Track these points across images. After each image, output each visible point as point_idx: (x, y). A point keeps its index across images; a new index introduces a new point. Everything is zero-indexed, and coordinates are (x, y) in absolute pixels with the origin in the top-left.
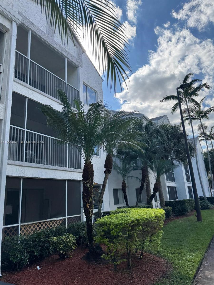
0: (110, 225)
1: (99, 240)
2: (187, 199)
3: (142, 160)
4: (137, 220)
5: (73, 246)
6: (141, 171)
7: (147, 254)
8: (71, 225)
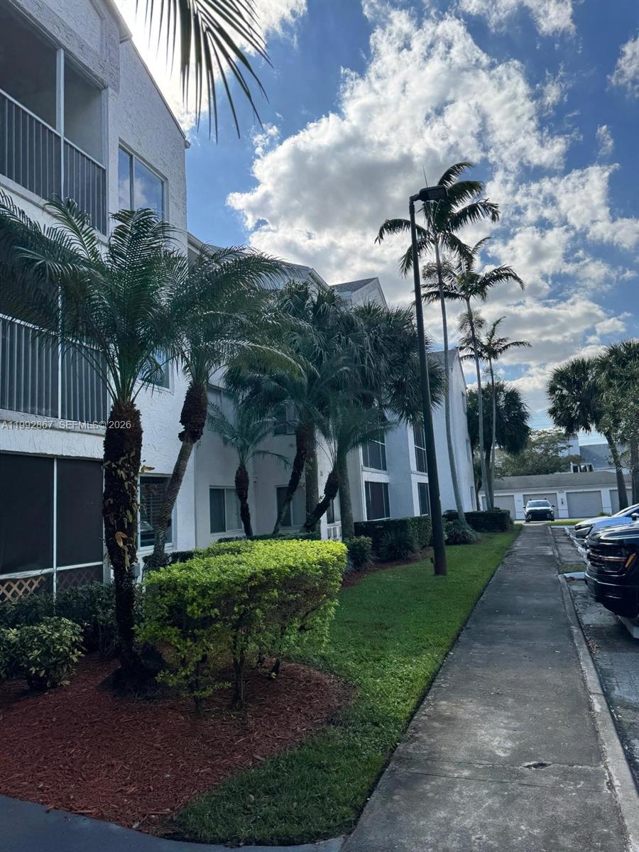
0: (185, 588)
1: (150, 633)
2: (416, 516)
3: (298, 407)
4: (267, 572)
5: (74, 653)
6: (294, 437)
7: (293, 664)
8: (68, 593)
